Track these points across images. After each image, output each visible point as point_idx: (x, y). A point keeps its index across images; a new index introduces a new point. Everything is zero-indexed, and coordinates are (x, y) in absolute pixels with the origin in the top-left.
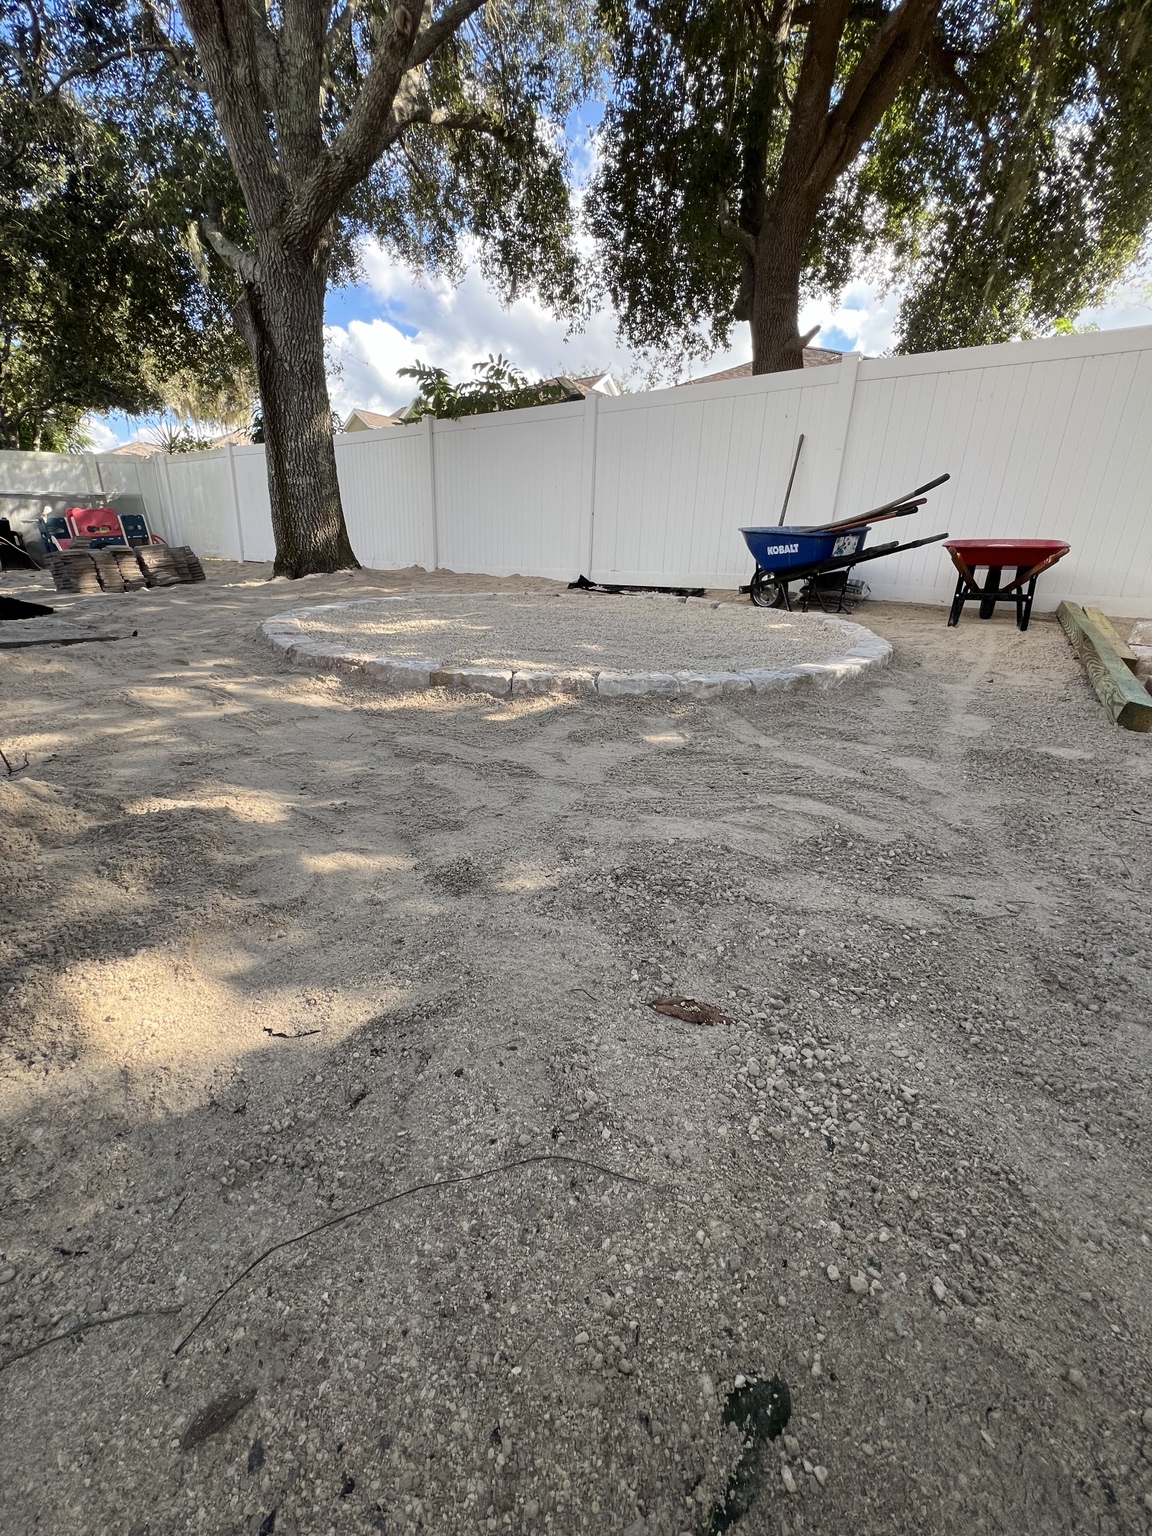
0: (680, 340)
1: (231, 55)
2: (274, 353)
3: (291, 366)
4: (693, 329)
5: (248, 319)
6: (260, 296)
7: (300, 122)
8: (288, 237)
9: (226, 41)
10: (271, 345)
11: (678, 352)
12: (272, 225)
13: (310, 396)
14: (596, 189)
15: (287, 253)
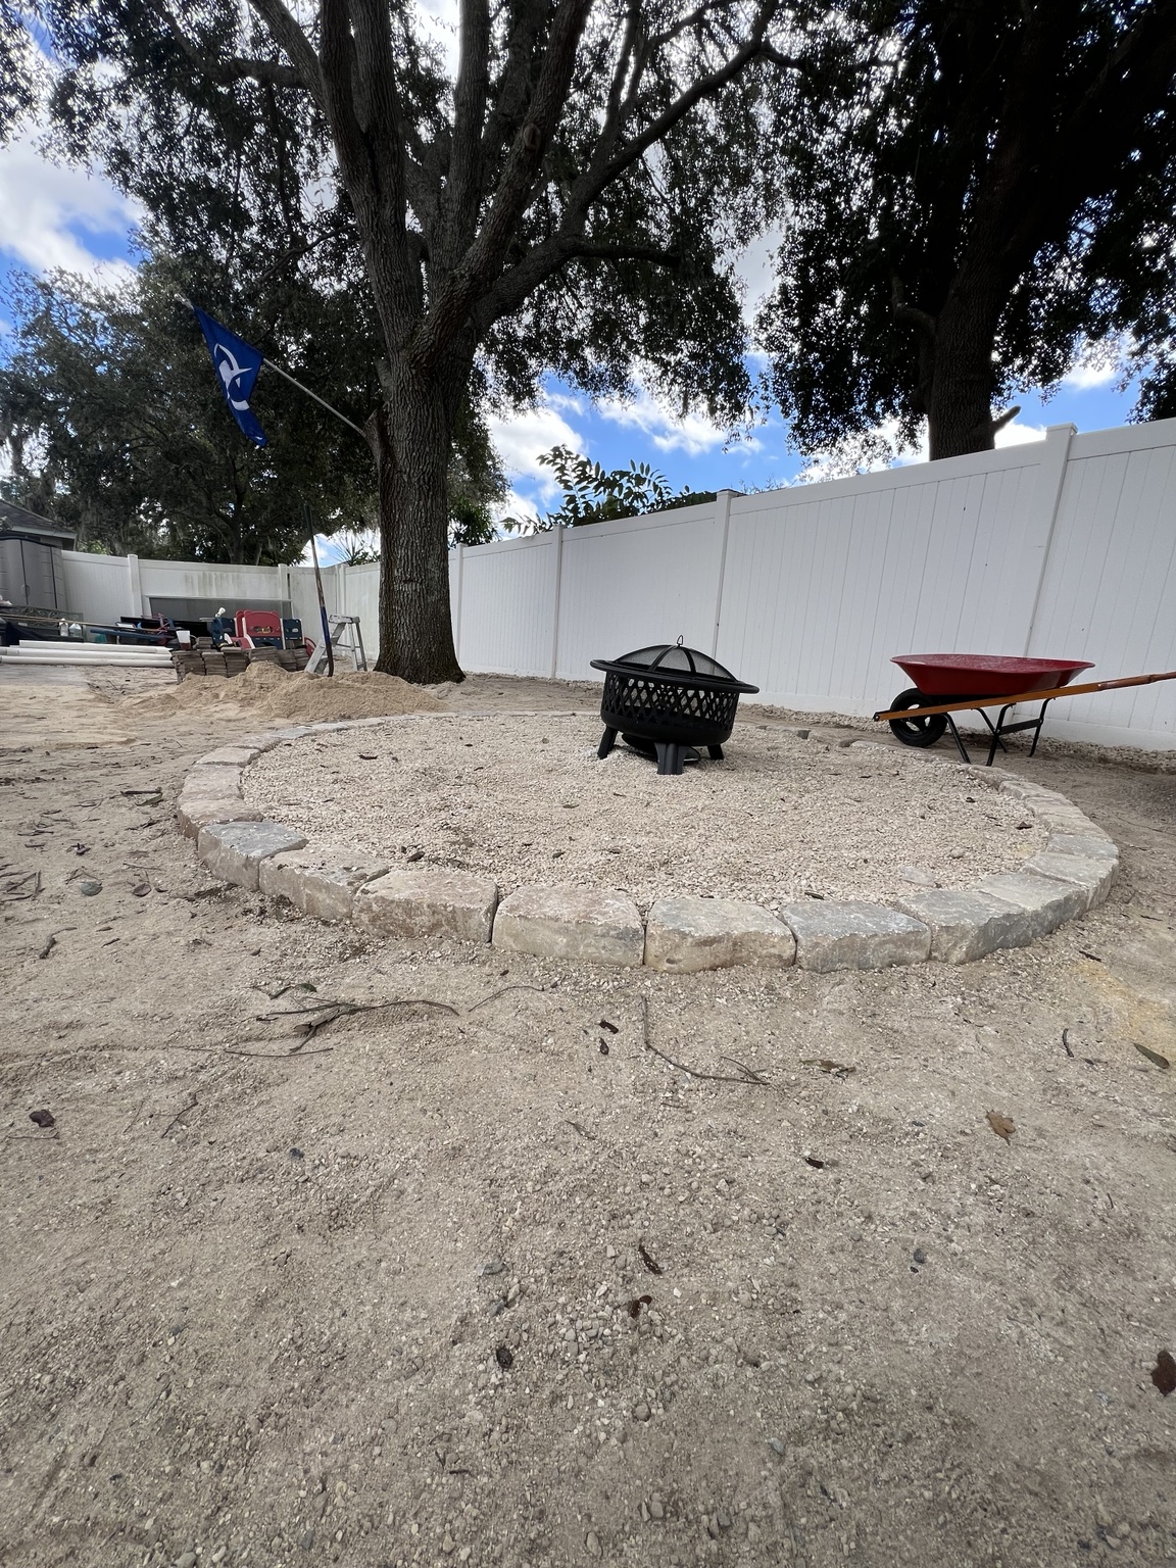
0: (858, 444)
1: (379, 199)
2: (395, 465)
3: (409, 477)
4: (874, 431)
5: (376, 436)
6: (387, 413)
7: (451, 259)
8: (416, 356)
9: (376, 188)
10: (393, 458)
11: (855, 457)
12: (403, 347)
13: (425, 505)
14: (770, 307)
15: (414, 371)
